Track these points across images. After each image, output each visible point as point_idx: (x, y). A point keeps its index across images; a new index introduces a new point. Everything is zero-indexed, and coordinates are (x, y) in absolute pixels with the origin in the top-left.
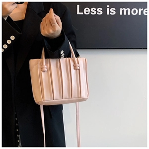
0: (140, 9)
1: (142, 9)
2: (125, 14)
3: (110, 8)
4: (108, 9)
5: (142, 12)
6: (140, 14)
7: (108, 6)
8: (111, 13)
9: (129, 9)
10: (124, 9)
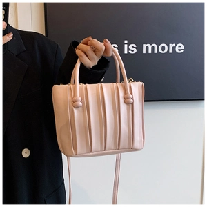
0: (170, 45)
1: (174, 45)
2: (150, 52)
3: (128, 44)
4: (126, 46)
5: (174, 48)
6: (171, 51)
7: (126, 42)
8: (130, 52)
9: (155, 46)
10: (148, 45)
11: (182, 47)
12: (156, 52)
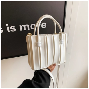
3: (9, 27)
7: (7, 25)
11: (45, 25)
12: (29, 29)
